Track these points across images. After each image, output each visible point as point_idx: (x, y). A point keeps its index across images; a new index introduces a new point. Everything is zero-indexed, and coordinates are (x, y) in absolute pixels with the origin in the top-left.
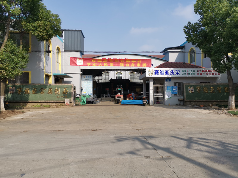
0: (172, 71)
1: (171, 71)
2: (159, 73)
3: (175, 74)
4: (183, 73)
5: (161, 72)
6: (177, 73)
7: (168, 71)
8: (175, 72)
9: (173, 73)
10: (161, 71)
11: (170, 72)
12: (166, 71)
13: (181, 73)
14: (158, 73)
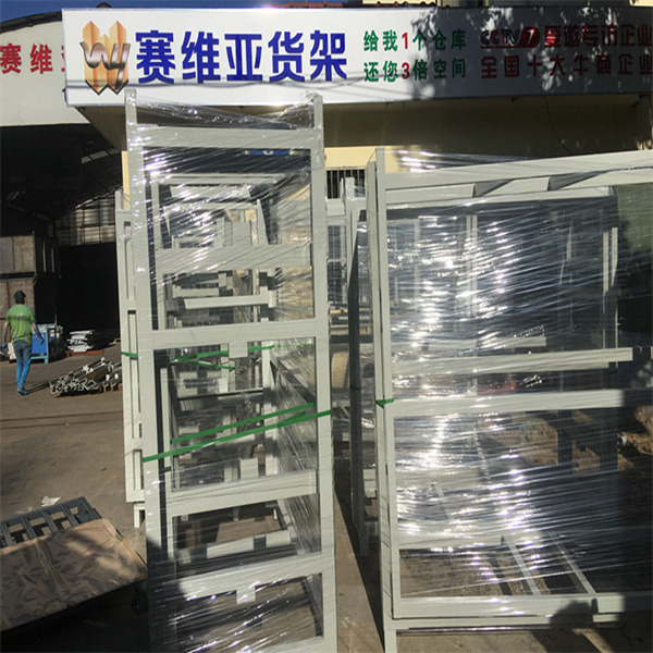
0: (288, 42)
1: (273, 43)
2: (179, 58)
3: (308, 70)
4: (371, 56)
5: (194, 58)
6: (328, 62)
7: (249, 38)
8: (306, 56)
9: (293, 65)
10: (194, 39)
11: (268, 53)
12: (238, 38)
13: (355, 58)
14: (168, 65)
